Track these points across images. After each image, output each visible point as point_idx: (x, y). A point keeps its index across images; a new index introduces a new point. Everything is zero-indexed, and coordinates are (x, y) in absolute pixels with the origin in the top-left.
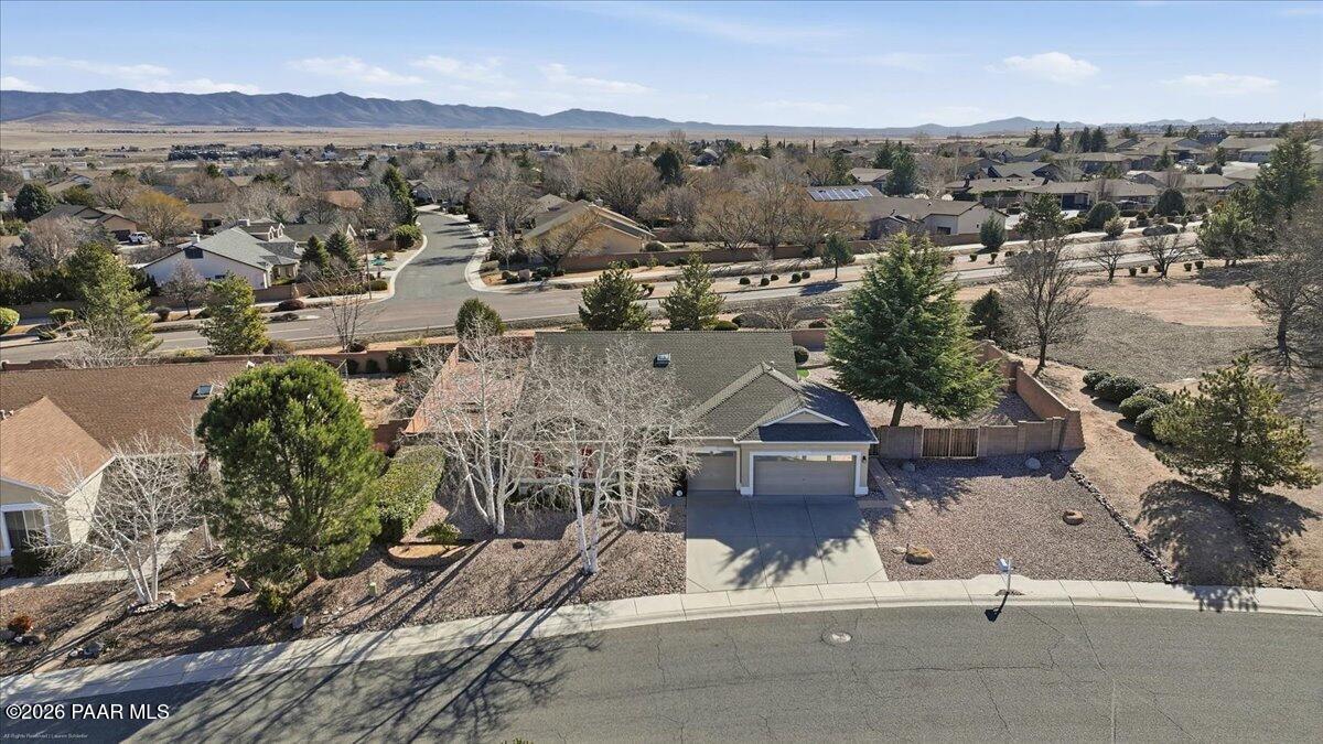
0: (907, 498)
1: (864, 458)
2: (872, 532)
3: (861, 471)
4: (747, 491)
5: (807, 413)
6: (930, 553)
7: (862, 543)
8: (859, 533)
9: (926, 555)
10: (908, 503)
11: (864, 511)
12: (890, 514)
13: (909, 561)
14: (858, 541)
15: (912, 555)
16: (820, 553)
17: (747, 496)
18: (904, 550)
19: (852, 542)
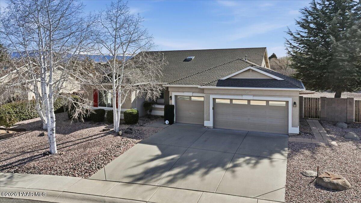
0: (333, 139)
1: (295, 103)
2: (289, 157)
3: (293, 114)
4: (209, 124)
5: (253, 71)
6: (343, 180)
7: (274, 163)
8: (277, 156)
9: (340, 182)
10: (334, 143)
11: (290, 143)
12: (313, 148)
13: (317, 185)
14: (271, 162)
15: (321, 179)
16: (229, 165)
17: (208, 128)
18: (315, 174)
19: (265, 162)
